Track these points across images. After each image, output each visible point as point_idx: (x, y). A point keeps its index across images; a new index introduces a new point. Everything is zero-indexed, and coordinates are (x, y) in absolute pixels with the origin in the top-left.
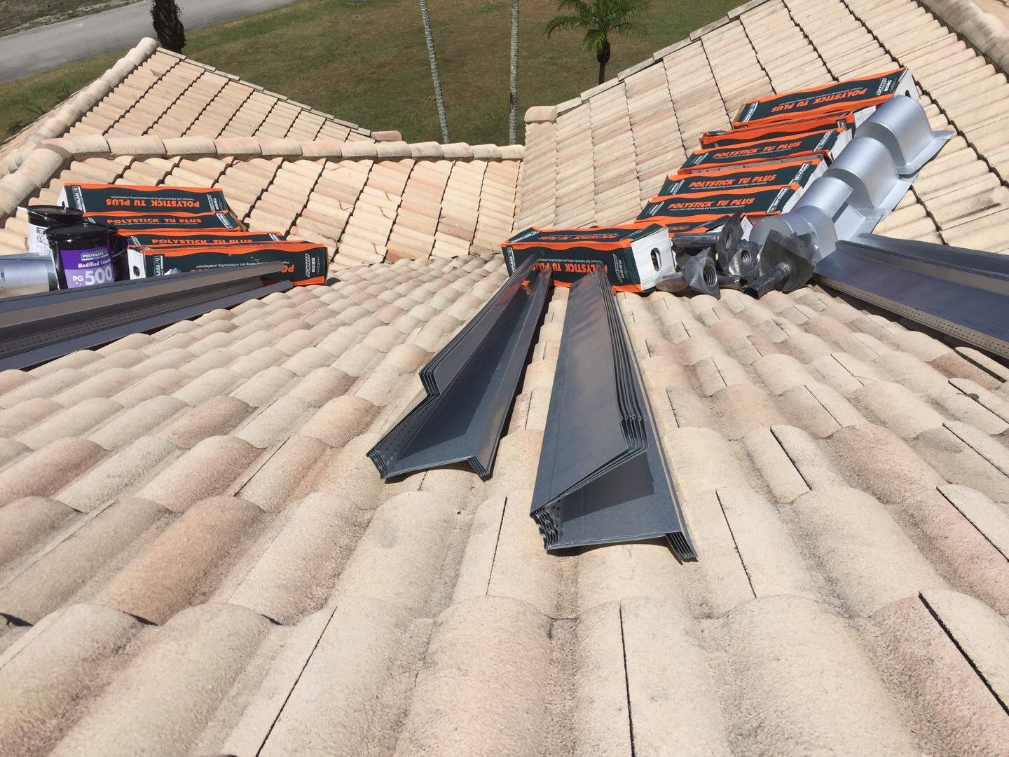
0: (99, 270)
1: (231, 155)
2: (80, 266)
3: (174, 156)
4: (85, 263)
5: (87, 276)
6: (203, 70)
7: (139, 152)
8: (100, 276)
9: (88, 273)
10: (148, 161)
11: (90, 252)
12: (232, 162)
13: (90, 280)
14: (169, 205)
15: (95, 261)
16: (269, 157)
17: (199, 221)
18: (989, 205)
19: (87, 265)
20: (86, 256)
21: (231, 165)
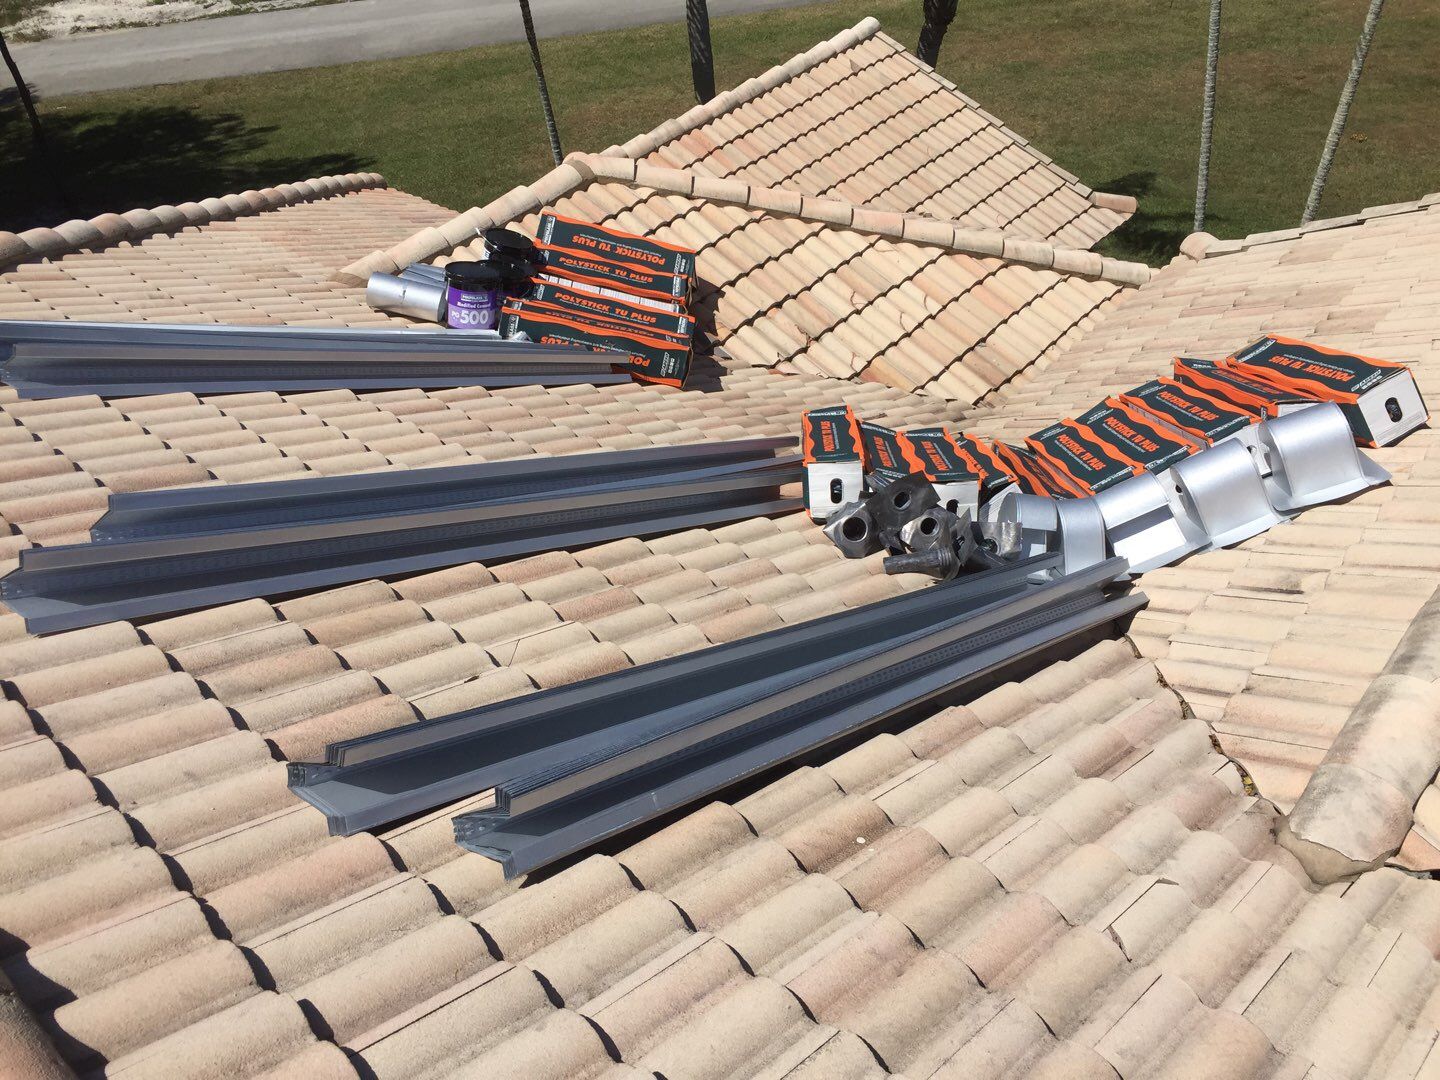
0: (473, 312)
1: (764, 209)
2: (459, 304)
3: (699, 198)
4: (463, 302)
5: (463, 315)
6: (915, 69)
7: (663, 187)
8: (474, 317)
9: (464, 312)
10: (670, 198)
11: (469, 294)
12: (762, 217)
13: (464, 319)
14: (633, 256)
15: (472, 304)
16: (808, 221)
17: (650, 280)
18: (1294, 589)
19: (465, 305)
20: (465, 297)
21: (758, 221)
